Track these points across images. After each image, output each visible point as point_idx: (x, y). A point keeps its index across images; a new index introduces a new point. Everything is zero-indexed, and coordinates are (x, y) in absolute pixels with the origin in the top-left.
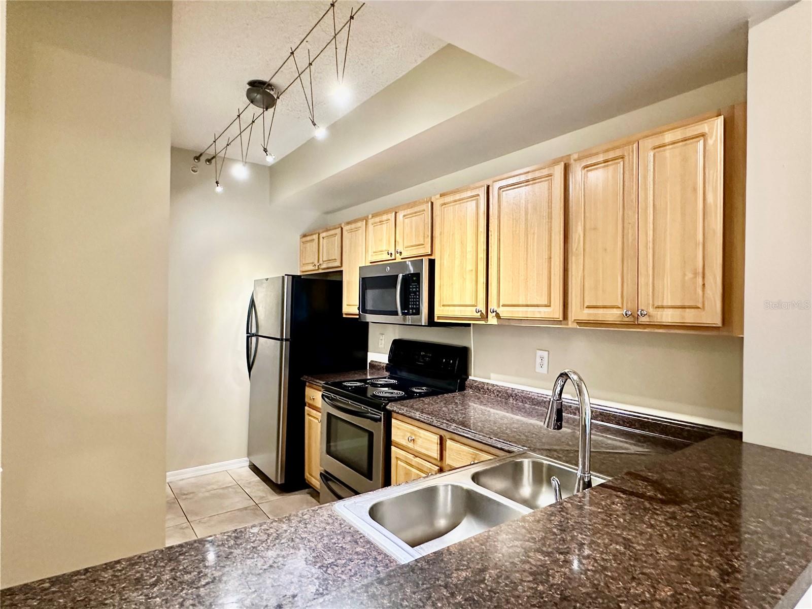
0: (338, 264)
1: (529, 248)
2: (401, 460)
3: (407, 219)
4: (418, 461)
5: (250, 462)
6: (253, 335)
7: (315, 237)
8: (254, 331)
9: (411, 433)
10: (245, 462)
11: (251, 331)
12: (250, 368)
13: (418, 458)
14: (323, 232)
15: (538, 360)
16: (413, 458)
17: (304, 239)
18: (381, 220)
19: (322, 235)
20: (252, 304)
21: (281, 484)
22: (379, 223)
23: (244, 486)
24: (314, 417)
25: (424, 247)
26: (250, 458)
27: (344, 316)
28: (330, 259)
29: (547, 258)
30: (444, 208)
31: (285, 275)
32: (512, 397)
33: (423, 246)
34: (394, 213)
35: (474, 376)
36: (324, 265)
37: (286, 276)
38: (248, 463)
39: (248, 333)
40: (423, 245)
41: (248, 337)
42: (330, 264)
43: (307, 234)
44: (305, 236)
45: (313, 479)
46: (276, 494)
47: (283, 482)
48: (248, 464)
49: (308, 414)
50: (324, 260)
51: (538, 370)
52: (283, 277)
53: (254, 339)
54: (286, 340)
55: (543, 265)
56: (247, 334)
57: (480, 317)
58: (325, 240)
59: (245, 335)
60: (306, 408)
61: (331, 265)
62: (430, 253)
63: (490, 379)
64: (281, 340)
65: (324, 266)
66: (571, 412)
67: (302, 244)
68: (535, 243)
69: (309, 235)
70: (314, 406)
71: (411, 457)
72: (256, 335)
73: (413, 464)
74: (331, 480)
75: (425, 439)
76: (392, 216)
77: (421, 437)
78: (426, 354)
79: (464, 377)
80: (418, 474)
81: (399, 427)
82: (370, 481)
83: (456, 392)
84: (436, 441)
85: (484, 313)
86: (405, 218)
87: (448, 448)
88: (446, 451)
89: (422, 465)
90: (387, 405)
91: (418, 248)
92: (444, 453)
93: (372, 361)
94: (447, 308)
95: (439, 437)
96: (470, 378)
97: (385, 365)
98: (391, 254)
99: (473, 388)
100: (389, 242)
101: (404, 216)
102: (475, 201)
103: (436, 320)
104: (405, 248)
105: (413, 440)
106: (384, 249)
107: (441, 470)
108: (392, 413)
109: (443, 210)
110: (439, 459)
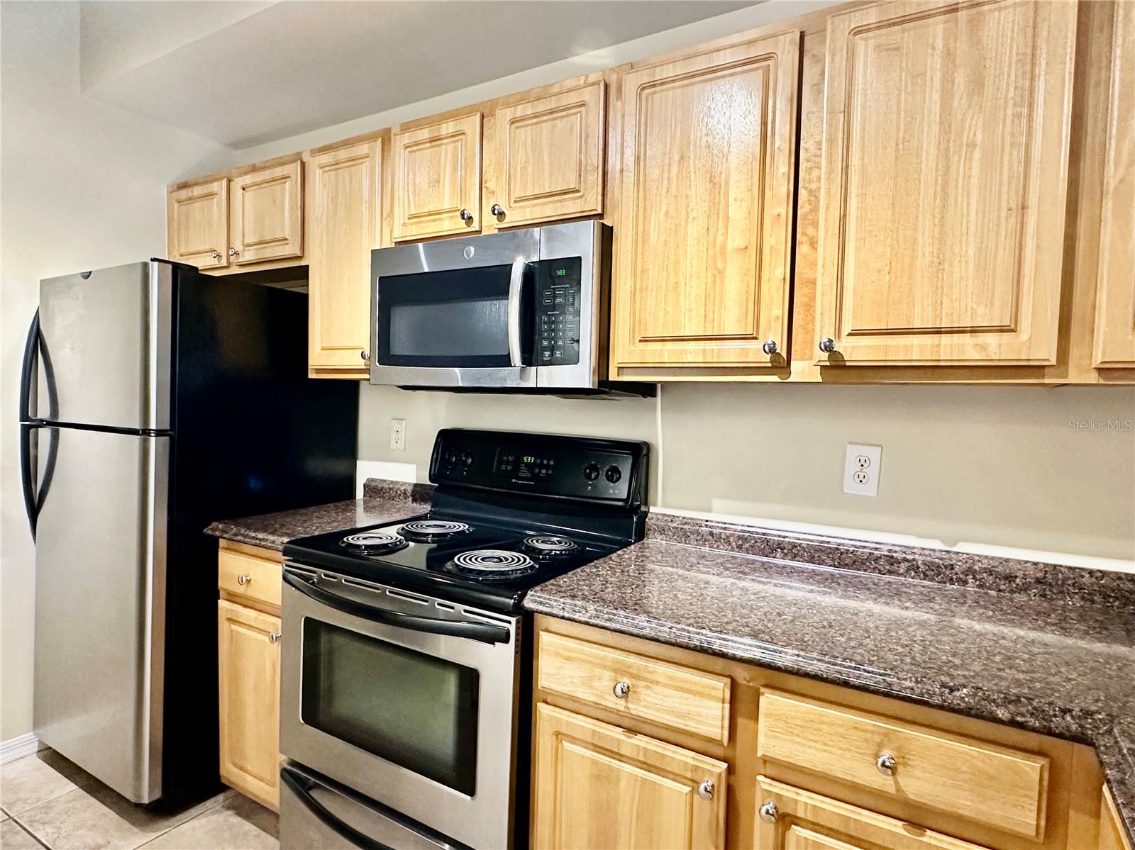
0: (291, 249)
1: (952, 184)
2: (574, 740)
3: (522, 131)
4: (643, 745)
5: (40, 742)
6: (41, 424)
7: (220, 187)
8: (44, 412)
9: (615, 671)
10: (27, 744)
11: (36, 414)
12: (34, 509)
13: (639, 736)
14: (241, 175)
15: (852, 467)
16: (623, 738)
17: (184, 194)
18: (435, 134)
19: (239, 182)
20: (37, 343)
21: (150, 803)
22: (429, 145)
23: (31, 822)
24: (250, 627)
25: (581, 197)
26: (42, 731)
27: (312, 375)
28: (268, 238)
29: (1014, 206)
30: (649, 95)
31: (153, 260)
32: (782, 549)
33: (578, 194)
34: (478, 117)
35: (665, 505)
36: (247, 253)
37: (156, 264)
38: (36, 744)
39: (24, 416)
40: (578, 191)
41: (26, 431)
42: (267, 250)
43: (189, 183)
44: (183, 186)
45: (249, 778)
46: (135, 830)
47: (158, 794)
48: (35, 747)
49: (229, 620)
50: (247, 241)
51: (851, 487)
52: (145, 265)
53: (45, 434)
54: (159, 433)
55: (998, 225)
56: (22, 420)
57: (770, 365)
58: (248, 195)
59: (17, 426)
60: (222, 604)
61: (269, 253)
62: (600, 211)
63: (709, 511)
64: (145, 432)
65: (249, 256)
66: (951, 579)
67: (176, 205)
68: (975, 172)
69: (197, 184)
70: (247, 598)
71: (617, 733)
72: (49, 424)
73: (623, 752)
74: (316, 786)
75: (677, 689)
76: (471, 125)
77: (657, 683)
78: (538, 461)
79: (643, 509)
80: (644, 780)
81: (566, 653)
82: (468, 798)
83: (630, 544)
84: (713, 693)
85: (784, 355)
86: (517, 128)
87: (768, 715)
88: (756, 719)
89: (663, 756)
90: (523, 597)
91: (561, 201)
92: (741, 722)
93: (373, 480)
94: (658, 345)
95: (728, 681)
96: (656, 511)
97: (410, 489)
98: (470, 218)
99: (662, 531)
100: (462, 192)
101: (512, 123)
102: (761, 72)
103: (613, 376)
104: (515, 202)
105: (626, 693)
106: (446, 206)
107: (731, 771)
108: (538, 617)
109: (647, 99)
110: (726, 741)
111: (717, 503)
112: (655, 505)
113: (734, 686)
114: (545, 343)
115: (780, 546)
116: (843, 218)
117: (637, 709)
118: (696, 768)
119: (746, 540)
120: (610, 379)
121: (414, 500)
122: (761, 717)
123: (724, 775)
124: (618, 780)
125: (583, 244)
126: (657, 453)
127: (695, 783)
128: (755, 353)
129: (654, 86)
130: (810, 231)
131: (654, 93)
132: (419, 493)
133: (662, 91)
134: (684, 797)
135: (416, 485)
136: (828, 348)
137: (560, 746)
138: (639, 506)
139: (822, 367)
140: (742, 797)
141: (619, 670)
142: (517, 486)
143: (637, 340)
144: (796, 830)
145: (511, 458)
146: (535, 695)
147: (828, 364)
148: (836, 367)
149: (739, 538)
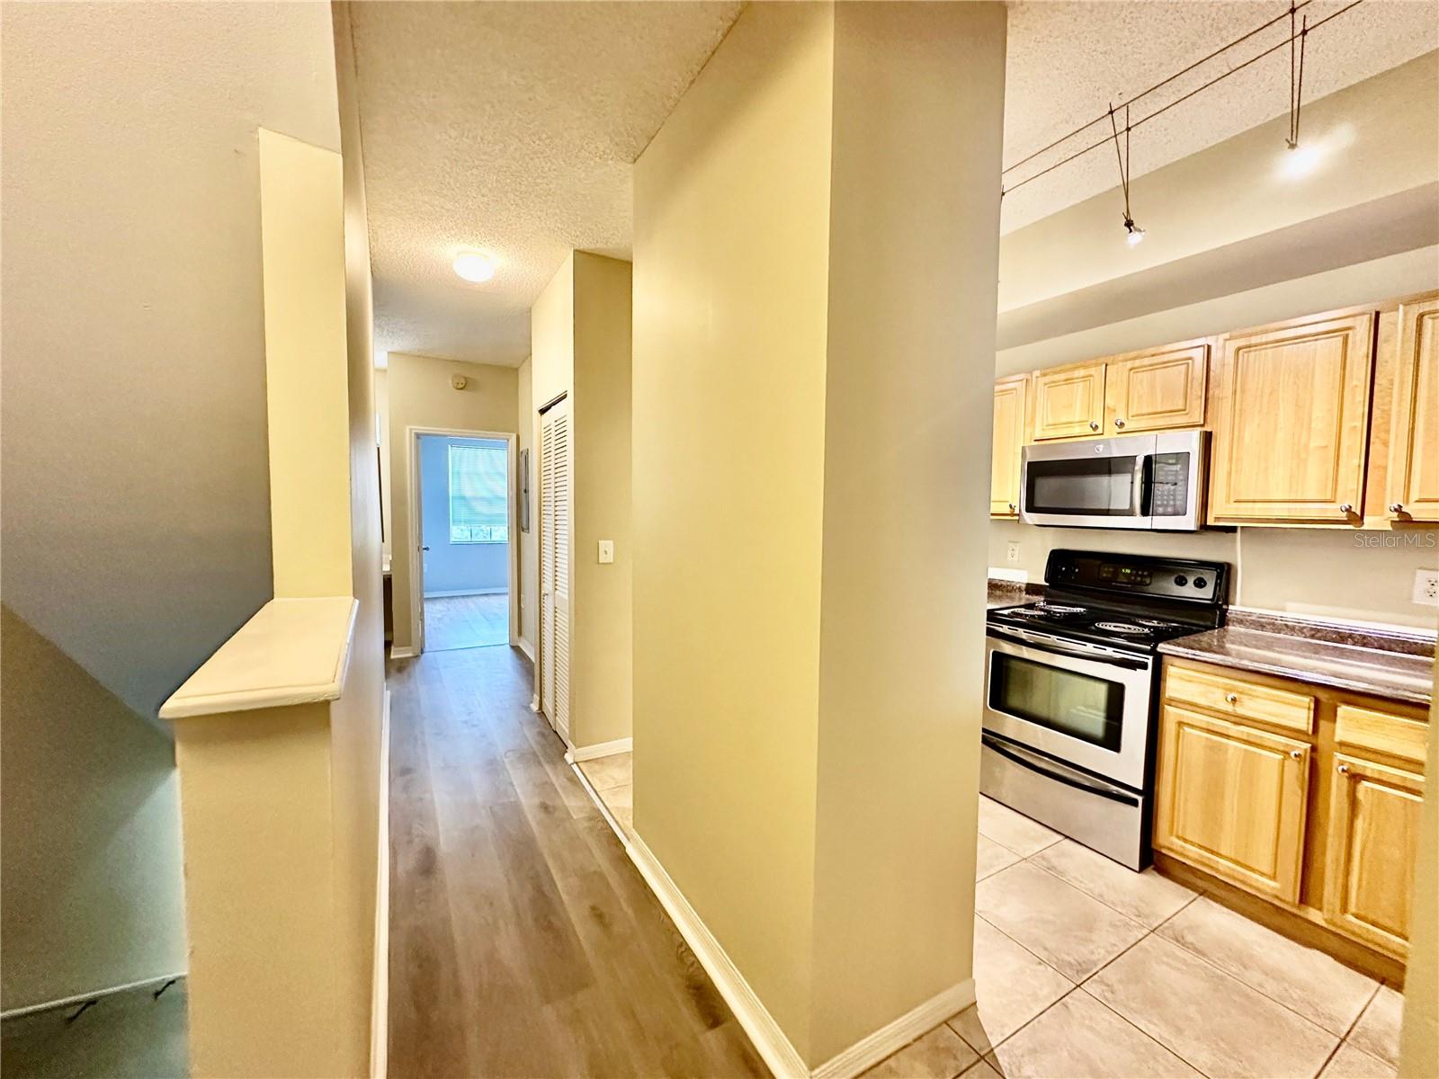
2: (1195, 727)
3: (1138, 374)
4: (1245, 731)
9: (1227, 690)
13: (1243, 727)
15: (1422, 586)
18: (1069, 377)
22: (1064, 384)
25: (1187, 414)
30: (1245, 353)
32: (1353, 639)
33: (1183, 412)
34: (1103, 367)
35: (1242, 605)
40: (1184, 410)
51: (1421, 600)
57: (1345, 519)
62: (1202, 423)
63: (1284, 610)
71: (1225, 724)
73: (1230, 734)
75: (1271, 700)
76: (1097, 372)
77: (1257, 697)
78: (1134, 572)
79: (1224, 607)
80: (1245, 750)
81: (1187, 678)
82: (1115, 753)
83: (1215, 628)
84: (1301, 704)
85: (1359, 513)
86: (1135, 373)
87: (1344, 718)
88: (1335, 721)
89: (1261, 737)
90: (1156, 646)
91: (1169, 416)
92: (1323, 724)
93: (993, 579)
94: (1250, 505)
95: (1313, 698)
96: (1234, 609)
97: (1024, 586)
98: (1097, 426)
99: (1241, 622)
100: (1089, 410)
101: (1131, 370)
102: (1341, 339)
103: (1210, 522)
104: (1133, 416)
105: (1234, 700)
106: (1077, 419)
107: (1314, 749)
108: (1165, 657)
109: (1243, 355)
110: (1310, 732)
111: (1290, 605)
112: (1233, 604)
113: (1317, 702)
114: (1159, 503)
115: (1350, 636)
116: (1412, 430)
117: (1240, 710)
118: (1287, 745)
119: (1318, 631)
120: (1208, 524)
121: (1027, 593)
122: (1338, 719)
123: (1309, 751)
124: (1226, 751)
125: (1191, 443)
126: (1236, 571)
127: (1286, 753)
128: (1334, 511)
129: (1250, 347)
130: (1383, 435)
131: (1250, 351)
132: (1032, 589)
133: (1256, 350)
134: (1277, 762)
135: (1028, 584)
136: (1399, 510)
137: (1181, 731)
138: (1222, 605)
139: (1392, 521)
140: (1322, 764)
141: (1229, 689)
142: (1116, 587)
143: (1232, 499)
144: (1365, 783)
145: (1111, 570)
146: (1163, 700)
147: (1397, 519)
148: (1405, 521)
149: (1312, 629)
